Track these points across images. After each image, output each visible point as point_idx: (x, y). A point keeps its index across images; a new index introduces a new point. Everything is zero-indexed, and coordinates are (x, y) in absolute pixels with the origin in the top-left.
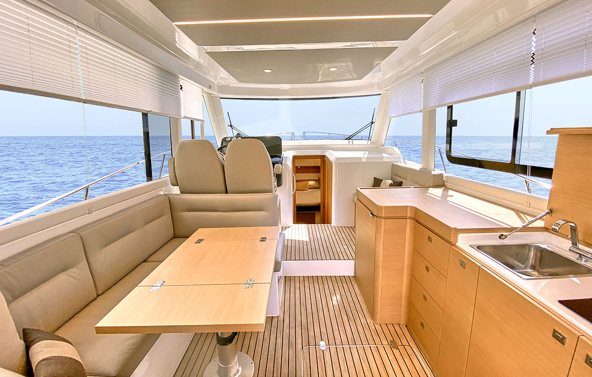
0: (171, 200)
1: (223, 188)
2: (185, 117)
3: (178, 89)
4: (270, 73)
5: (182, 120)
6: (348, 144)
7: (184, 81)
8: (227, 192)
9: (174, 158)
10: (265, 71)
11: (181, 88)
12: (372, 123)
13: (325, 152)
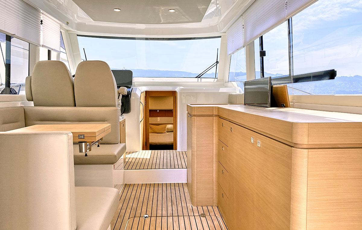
0: (25, 110)
1: (72, 102)
2: (43, 46)
3: (38, 24)
4: (118, 12)
5: (41, 48)
6: (197, 81)
7: (44, 17)
8: (75, 106)
9: (31, 77)
10: (115, 10)
11: (42, 23)
12: (217, 62)
13: (176, 88)
